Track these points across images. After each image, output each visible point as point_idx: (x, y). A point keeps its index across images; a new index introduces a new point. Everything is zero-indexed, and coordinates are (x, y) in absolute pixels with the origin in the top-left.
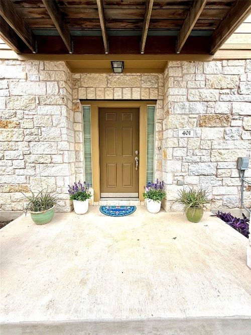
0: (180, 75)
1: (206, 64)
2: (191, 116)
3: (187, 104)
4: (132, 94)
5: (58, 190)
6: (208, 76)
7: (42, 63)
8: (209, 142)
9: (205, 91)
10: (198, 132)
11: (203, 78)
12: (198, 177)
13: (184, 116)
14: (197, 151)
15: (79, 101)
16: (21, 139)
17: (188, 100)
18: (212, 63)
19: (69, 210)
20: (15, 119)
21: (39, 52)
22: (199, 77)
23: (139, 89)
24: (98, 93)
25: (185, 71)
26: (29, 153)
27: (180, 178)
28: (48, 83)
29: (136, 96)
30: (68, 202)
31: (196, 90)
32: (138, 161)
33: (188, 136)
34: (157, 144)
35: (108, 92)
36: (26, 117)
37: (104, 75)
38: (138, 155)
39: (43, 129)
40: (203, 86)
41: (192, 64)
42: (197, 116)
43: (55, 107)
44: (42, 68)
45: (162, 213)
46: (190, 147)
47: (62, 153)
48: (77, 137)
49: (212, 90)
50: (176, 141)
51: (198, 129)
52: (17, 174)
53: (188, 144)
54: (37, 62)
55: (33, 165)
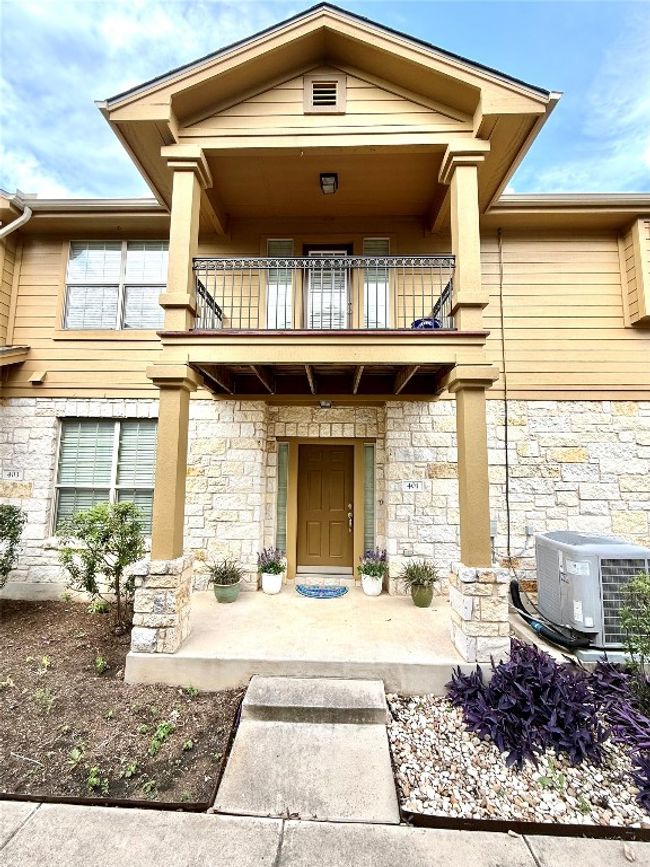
0: (401, 416)
1: (431, 404)
2: (417, 464)
3: (411, 450)
4: (343, 431)
5: (243, 559)
6: (435, 418)
7: (238, 403)
8: (443, 498)
9: (432, 434)
10: (427, 484)
11: (429, 420)
12: (431, 546)
13: (408, 465)
14: (428, 510)
15: (275, 439)
16: (203, 491)
17: (412, 445)
18: (439, 404)
19: (256, 588)
20: (199, 465)
21: (237, 393)
22: (424, 420)
23: (352, 425)
24: (300, 429)
25: (406, 412)
26: (210, 507)
27: (407, 546)
28: (243, 425)
29: (349, 433)
30: (255, 577)
31: (423, 434)
32: (352, 518)
33: (415, 489)
34: (378, 496)
35: (312, 429)
36: (213, 463)
37: (309, 408)
38: (352, 511)
39: (231, 478)
40: (430, 429)
41: (415, 405)
42: (425, 464)
43: (249, 451)
44: (237, 408)
45: (384, 597)
46: (418, 504)
47: (251, 508)
48: (269, 485)
49: (441, 434)
50: (399, 497)
51: (428, 482)
52: (192, 535)
53: (415, 500)
54: (232, 402)
55: (214, 523)
